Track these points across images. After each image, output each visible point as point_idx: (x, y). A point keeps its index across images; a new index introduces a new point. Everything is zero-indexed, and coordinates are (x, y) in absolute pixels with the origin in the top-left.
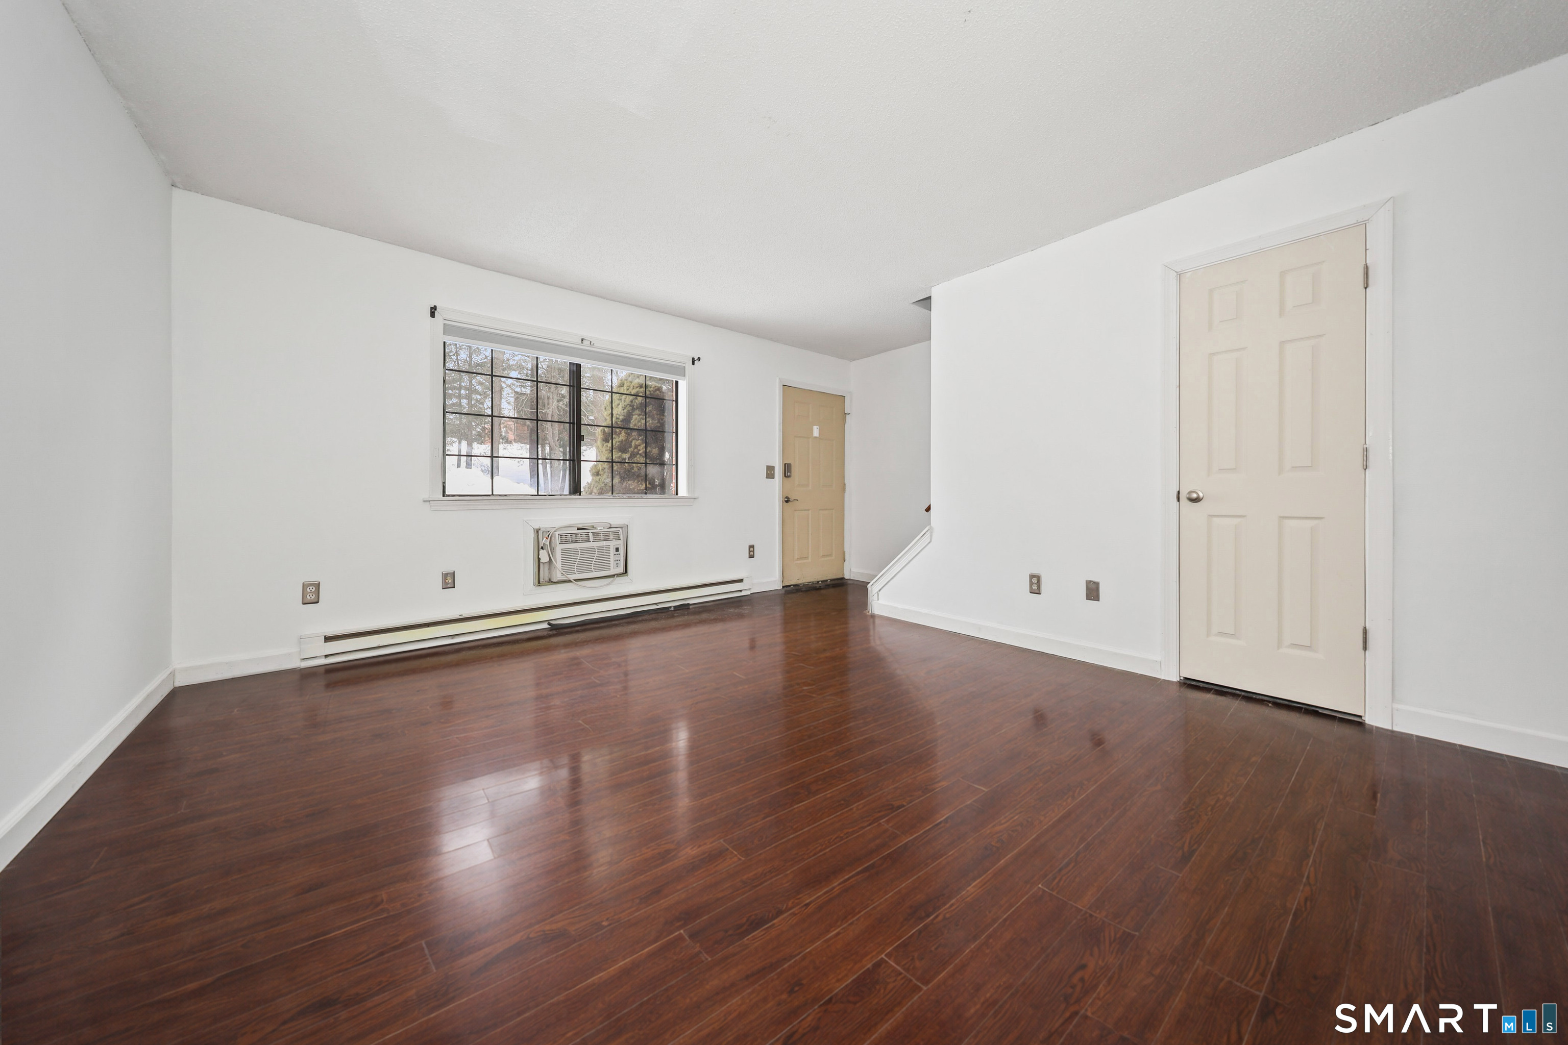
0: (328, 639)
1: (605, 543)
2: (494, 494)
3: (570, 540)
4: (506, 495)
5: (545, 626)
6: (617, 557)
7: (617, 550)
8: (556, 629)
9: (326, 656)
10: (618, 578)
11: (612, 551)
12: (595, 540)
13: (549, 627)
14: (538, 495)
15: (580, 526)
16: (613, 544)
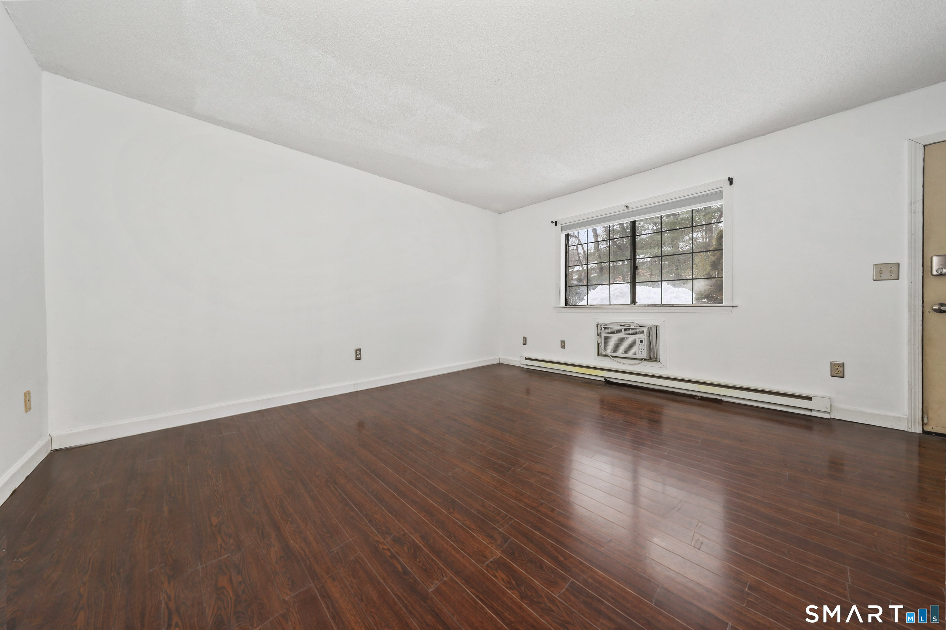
0: (527, 359)
1: (632, 336)
2: (588, 304)
3: (616, 332)
4: (593, 305)
5: (602, 379)
6: (641, 347)
7: (642, 342)
8: (608, 383)
9: (527, 365)
10: (644, 362)
11: (638, 343)
12: (625, 334)
13: (604, 381)
14: (610, 305)
15: (621, 324)
16: (638, 338)
